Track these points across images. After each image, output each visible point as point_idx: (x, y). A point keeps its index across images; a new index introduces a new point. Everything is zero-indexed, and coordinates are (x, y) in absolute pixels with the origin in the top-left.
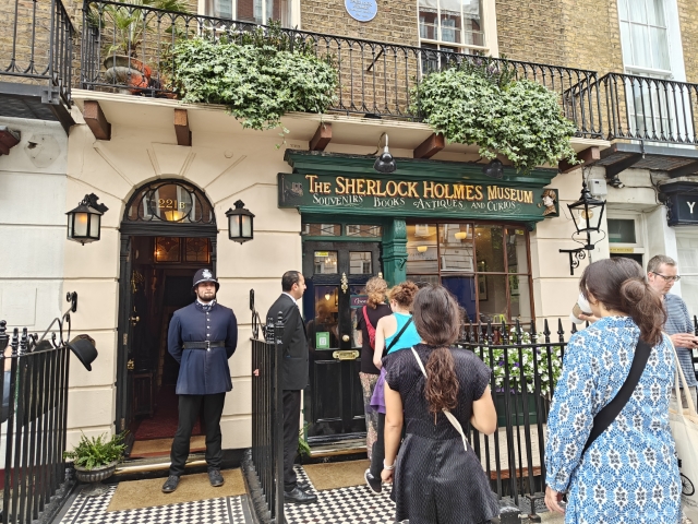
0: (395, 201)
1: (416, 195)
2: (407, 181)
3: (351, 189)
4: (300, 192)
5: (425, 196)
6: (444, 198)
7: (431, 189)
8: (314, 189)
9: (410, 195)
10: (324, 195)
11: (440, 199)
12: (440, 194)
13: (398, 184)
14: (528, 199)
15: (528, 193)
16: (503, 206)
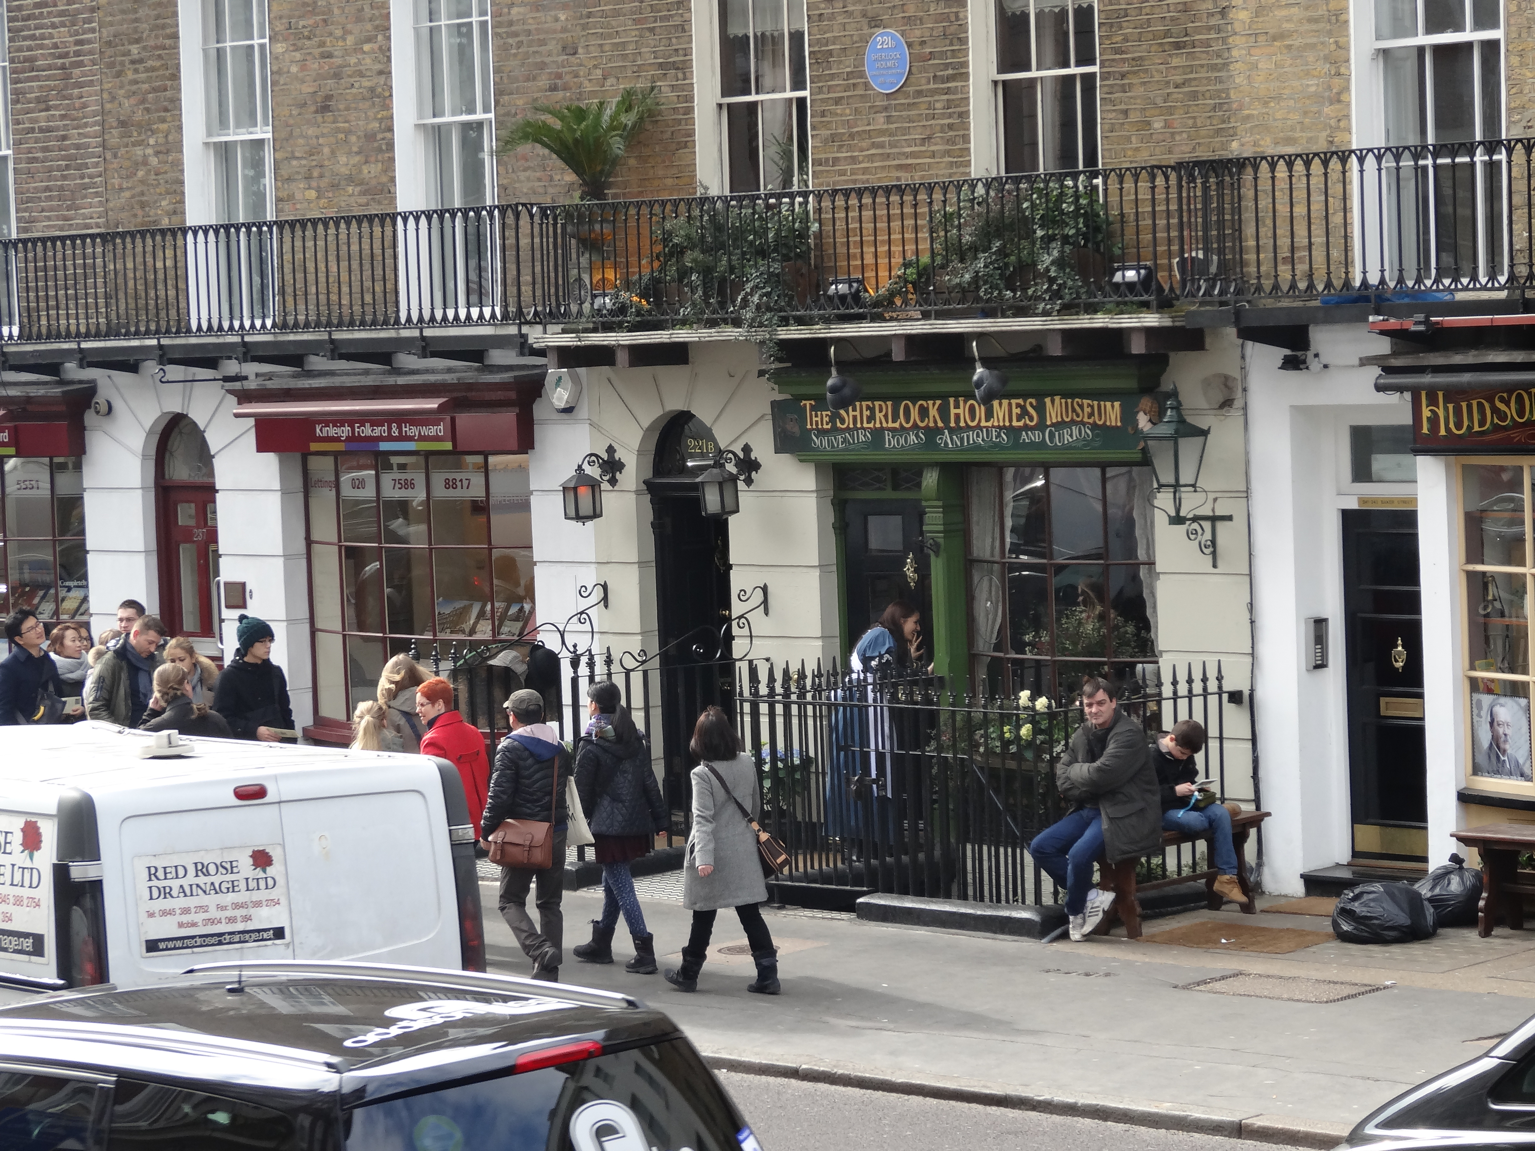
0: (912, 438)
1: (940, 424)
2: (927, 399)
3: (855, 419)
4: (796, 430)
5: (953, 424)
6: (978, 426)
7: (960, 411)
8: (811, 423)
9: (932, 424)
10: (825, 432)
11: (973, 429)
12: (973, 420)
13: (914, 405)
14: (1113, 418)
15: (1113, 406)
16: (1071, 436)
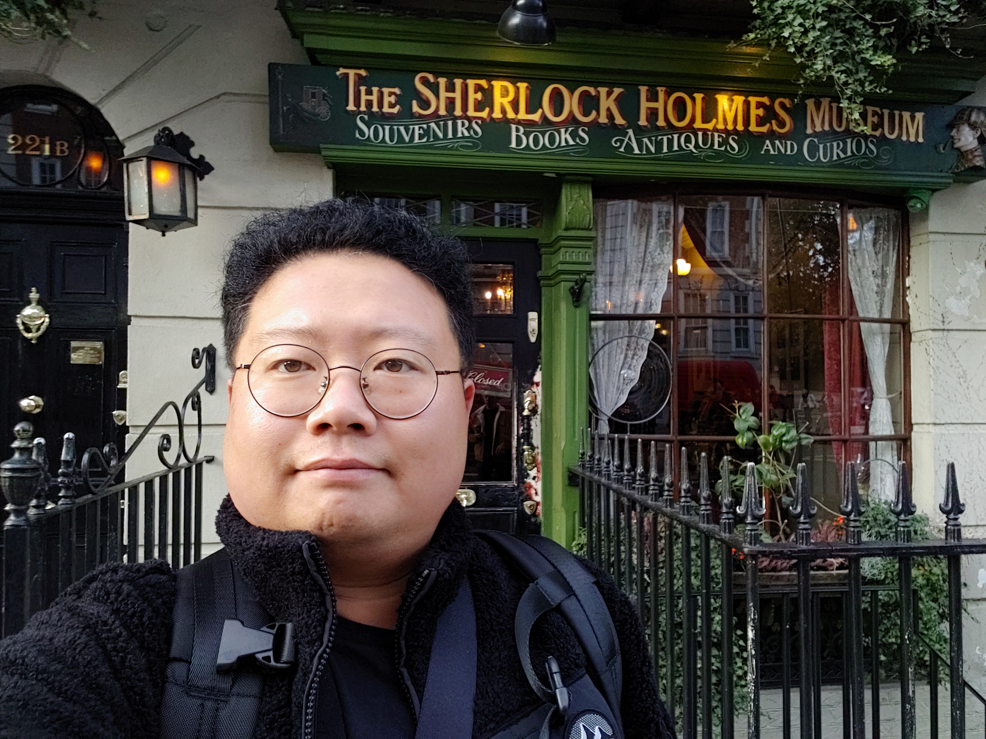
0: (564, 138)
1: (619, 120)
2: (596, 84)
3: (451, 102)
4: (323, 110)
5: (643, 122)
6: (690, 127)
7: (659, 105)
8: (357, 103)
9: (603, 119)
10: (385, 118)
11: (680, 131)
13: (572, 92)
14: (912, 132)
15: (913, 118)
16: (844, 151)
